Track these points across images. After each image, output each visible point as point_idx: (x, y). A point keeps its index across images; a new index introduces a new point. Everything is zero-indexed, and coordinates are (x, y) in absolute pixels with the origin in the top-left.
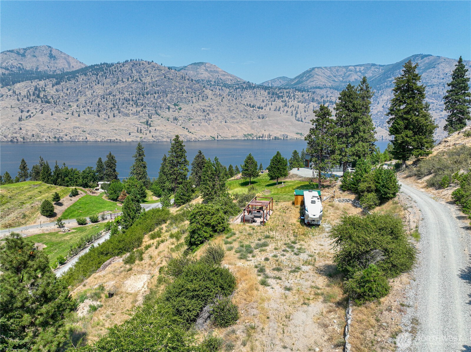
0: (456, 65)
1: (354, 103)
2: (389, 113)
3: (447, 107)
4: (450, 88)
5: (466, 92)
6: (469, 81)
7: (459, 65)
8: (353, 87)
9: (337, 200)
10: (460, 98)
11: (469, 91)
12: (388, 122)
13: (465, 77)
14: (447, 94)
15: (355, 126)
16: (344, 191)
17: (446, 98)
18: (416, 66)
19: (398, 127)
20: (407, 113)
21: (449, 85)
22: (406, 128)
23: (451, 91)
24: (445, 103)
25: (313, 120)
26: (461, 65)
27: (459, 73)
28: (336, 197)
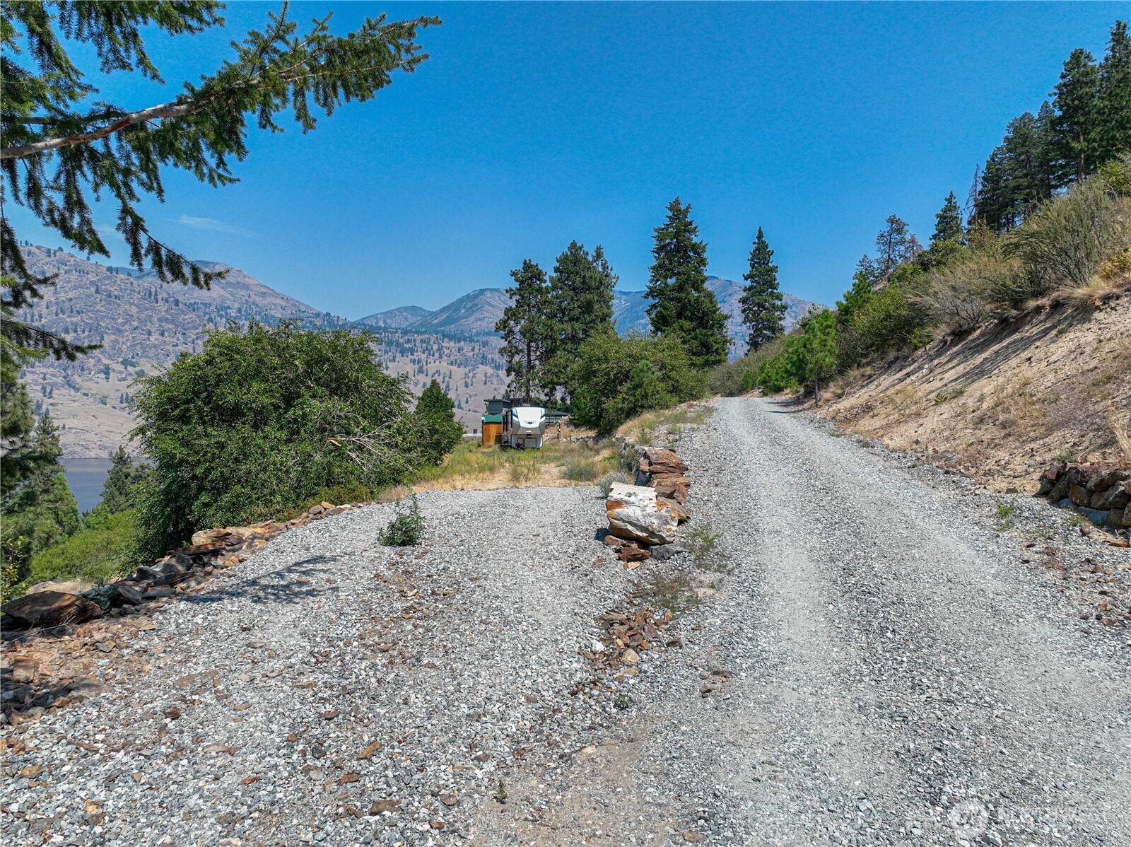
0: (754, 243)
1: (584, 277)
2: (648, 294)
3: (747, 317)
4: (748, 283)
5: (775, 291)
6: (776, 272)
7: (758, 243)
8: (581, 248)
9: (564, 440)
10: (766, 301)
11: (779, 291)
12: (648, 312)
13: (770, 264)
14: (745, 294)
15: (588, 319)
16: (577, 426)
17: (744, 301)
18: (687, 208)
19: (665, 313)
20: (680, 288)
21: (746, 279)
22: (679, 316)
23: (750, 289)
24: (743, 311)
25: (511, 290)
26: (763, 242)
27: (760, 257)
28: (562, 437)
